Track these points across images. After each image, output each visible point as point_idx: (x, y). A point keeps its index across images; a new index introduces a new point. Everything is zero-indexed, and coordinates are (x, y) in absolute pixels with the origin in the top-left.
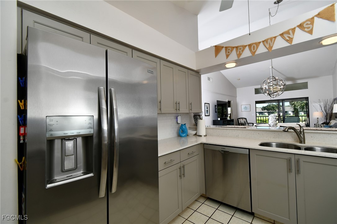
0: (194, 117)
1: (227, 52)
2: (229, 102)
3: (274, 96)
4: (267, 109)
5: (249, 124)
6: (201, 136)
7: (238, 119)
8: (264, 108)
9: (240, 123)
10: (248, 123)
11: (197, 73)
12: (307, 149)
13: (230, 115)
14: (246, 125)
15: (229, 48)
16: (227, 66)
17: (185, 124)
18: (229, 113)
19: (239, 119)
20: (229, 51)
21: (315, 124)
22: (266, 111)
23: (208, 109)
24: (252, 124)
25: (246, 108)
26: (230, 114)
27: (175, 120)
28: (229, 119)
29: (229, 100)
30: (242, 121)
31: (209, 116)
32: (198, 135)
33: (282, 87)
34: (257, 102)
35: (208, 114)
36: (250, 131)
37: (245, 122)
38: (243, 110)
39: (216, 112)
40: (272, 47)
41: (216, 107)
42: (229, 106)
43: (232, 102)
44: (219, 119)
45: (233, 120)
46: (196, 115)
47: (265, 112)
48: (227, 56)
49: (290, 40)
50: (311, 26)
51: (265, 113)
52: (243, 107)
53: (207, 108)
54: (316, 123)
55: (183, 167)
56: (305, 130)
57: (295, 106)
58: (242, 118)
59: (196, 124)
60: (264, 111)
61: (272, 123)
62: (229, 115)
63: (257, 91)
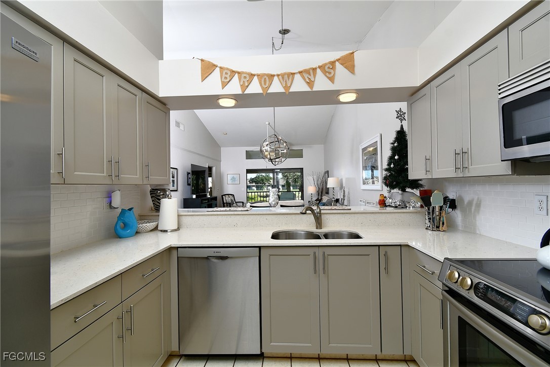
0: (151, 194)
1: (223, 77)
2: (210, 169)
3: (276, 163)
4: (255, 182)
5: (238, 204)
6: (166, 231)
7: (222, 196)
8: (252, 180)
9: (225, 202)
10: (236, 202)
11: (164, 105)
12: (326, 236)
13: (211, 190)
14: (234, 205)
15: (226, 71)
16: (222, 102)
17: (130, 210)
18: (210, 185)
19: (224, 197)
20: (226, 76)
21: (309, 202)
22: (254, 184)
23: (175, 179)
24: (242, 204)
25: (233, 179)
26: (211, 188)
27: (106, 200)
28: (209, 196)
29: (211, 166)
30: (227, 199)
31: (177, 191)
32: (161, 231)
33: (285, 151)
34: (249, 171)
35: (175, 188)
36: (254, 216)
37: (232, 200)
38: (230, 182)
39: (189, 184)
40: (290, 87)
41: (190, 176)
42: (210, 175)
43: (214, 170)
44: (194, 196)
45: (215, 199)
46: (156, 189)
47: (254, 186)
48: (224, 85)
49: (310, 83)
50: (332, 71)
51: (253, 188)
52: (230, 177)
53: (173, 177)
54: (310, 200)
55: (130, 311)
56: (322, 210)
57: (288, 179)
58: (228, 195)
59: (157, 208)
60: (252, 185)
61: (274, 201)
62: (209, 190)
63: (249, 155)
